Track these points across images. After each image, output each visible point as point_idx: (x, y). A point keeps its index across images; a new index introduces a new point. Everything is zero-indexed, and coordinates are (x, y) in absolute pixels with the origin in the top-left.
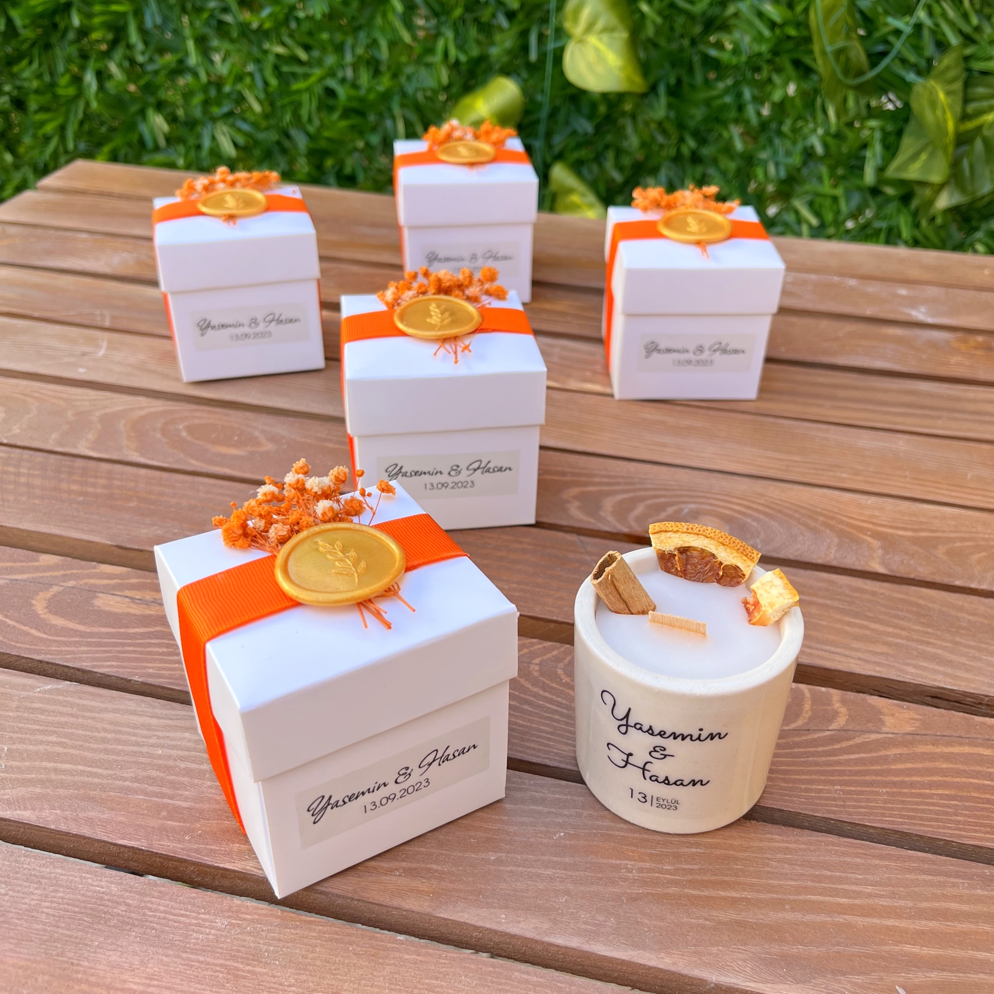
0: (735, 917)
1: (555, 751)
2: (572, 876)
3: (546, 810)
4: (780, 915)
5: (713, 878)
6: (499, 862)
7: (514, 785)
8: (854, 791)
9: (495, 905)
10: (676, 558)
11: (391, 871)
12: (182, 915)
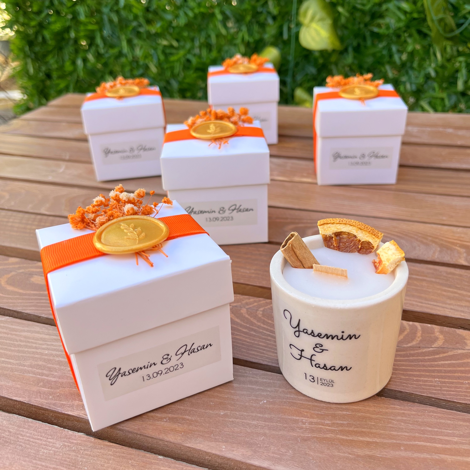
0: (368, 453)
1: (267, 356)
2: (268, 425)
3: (257, 387)
4: (397, 453)
5: (355, 429)
6: (225, 415)
7: (240, 374)
8: (447, 382)
9: (220, 440)
10: (334, 239)
11: (161, 419)
12: (38, 439)
